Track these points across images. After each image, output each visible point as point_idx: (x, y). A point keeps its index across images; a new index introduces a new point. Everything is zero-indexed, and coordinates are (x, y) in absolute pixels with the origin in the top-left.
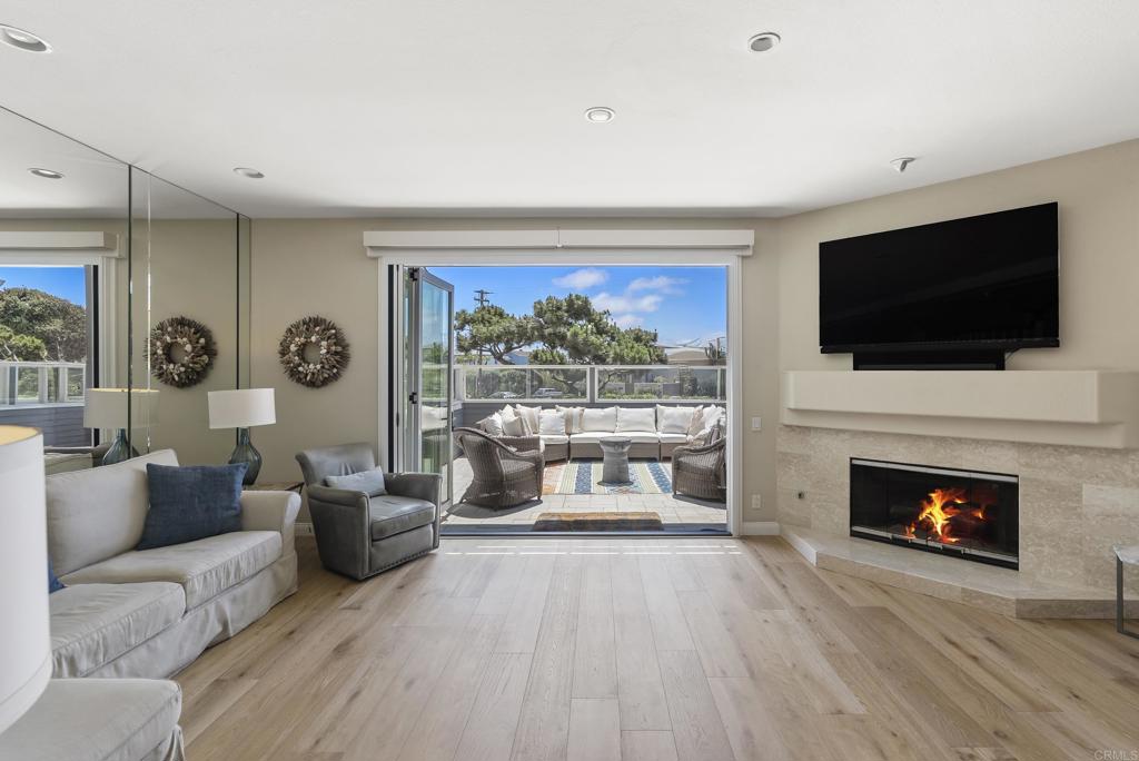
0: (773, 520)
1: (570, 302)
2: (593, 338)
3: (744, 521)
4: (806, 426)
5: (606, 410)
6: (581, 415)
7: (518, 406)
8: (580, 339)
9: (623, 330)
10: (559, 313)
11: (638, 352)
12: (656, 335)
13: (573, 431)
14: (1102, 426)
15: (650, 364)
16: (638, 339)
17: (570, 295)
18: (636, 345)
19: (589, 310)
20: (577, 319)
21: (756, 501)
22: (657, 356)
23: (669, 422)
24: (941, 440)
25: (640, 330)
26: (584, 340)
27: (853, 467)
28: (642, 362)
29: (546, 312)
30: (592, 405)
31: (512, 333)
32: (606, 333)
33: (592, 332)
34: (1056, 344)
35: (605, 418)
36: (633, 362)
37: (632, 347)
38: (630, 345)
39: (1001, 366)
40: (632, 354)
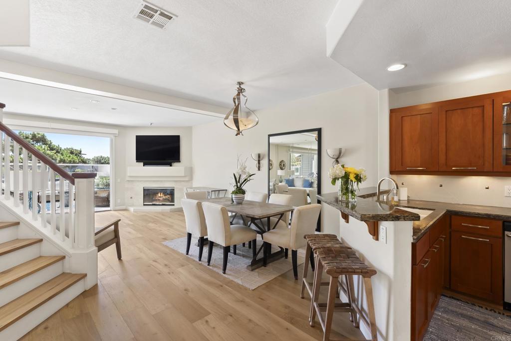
0: (124, 205)
1: (33, 135)
2: (49, 152)
3: (115, 206)
4: (133, 180)
9: (63, 148)
11: (73, 158)
12: (81, 151)
14: (185, 176)
15: (78, 163)
16: (72, 153)
18: (71, 155)
19: (45, 139)
20: (37, 142)
21: (119, 201)
22: (82, 160)
24: (161, 181)
25: (72, 149)
27: (144, 190)
28: (74, 162)
32: (54, 149)
33: (48, 150)
34: (180, 162)
36: (70, 162)
37: (70, 156)
38: (68, 155)
39: (171, 166)
40: (69, 159)
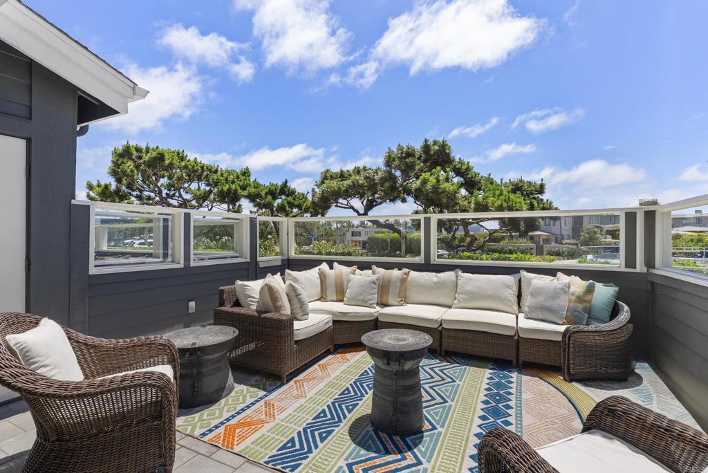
1: (426, 148)
5: (442, 275)
6: (403, 281)
7: (335, 264)
8: (429, 186)
9: (498, 181)
10: (410, 159)
13: (391, 301)
17: (426, 141)
23: (540, 299)
26: (434, 187)
29: (394, 160)
30: (427, 267)
31: (362, 186)
35: (439, 285)
